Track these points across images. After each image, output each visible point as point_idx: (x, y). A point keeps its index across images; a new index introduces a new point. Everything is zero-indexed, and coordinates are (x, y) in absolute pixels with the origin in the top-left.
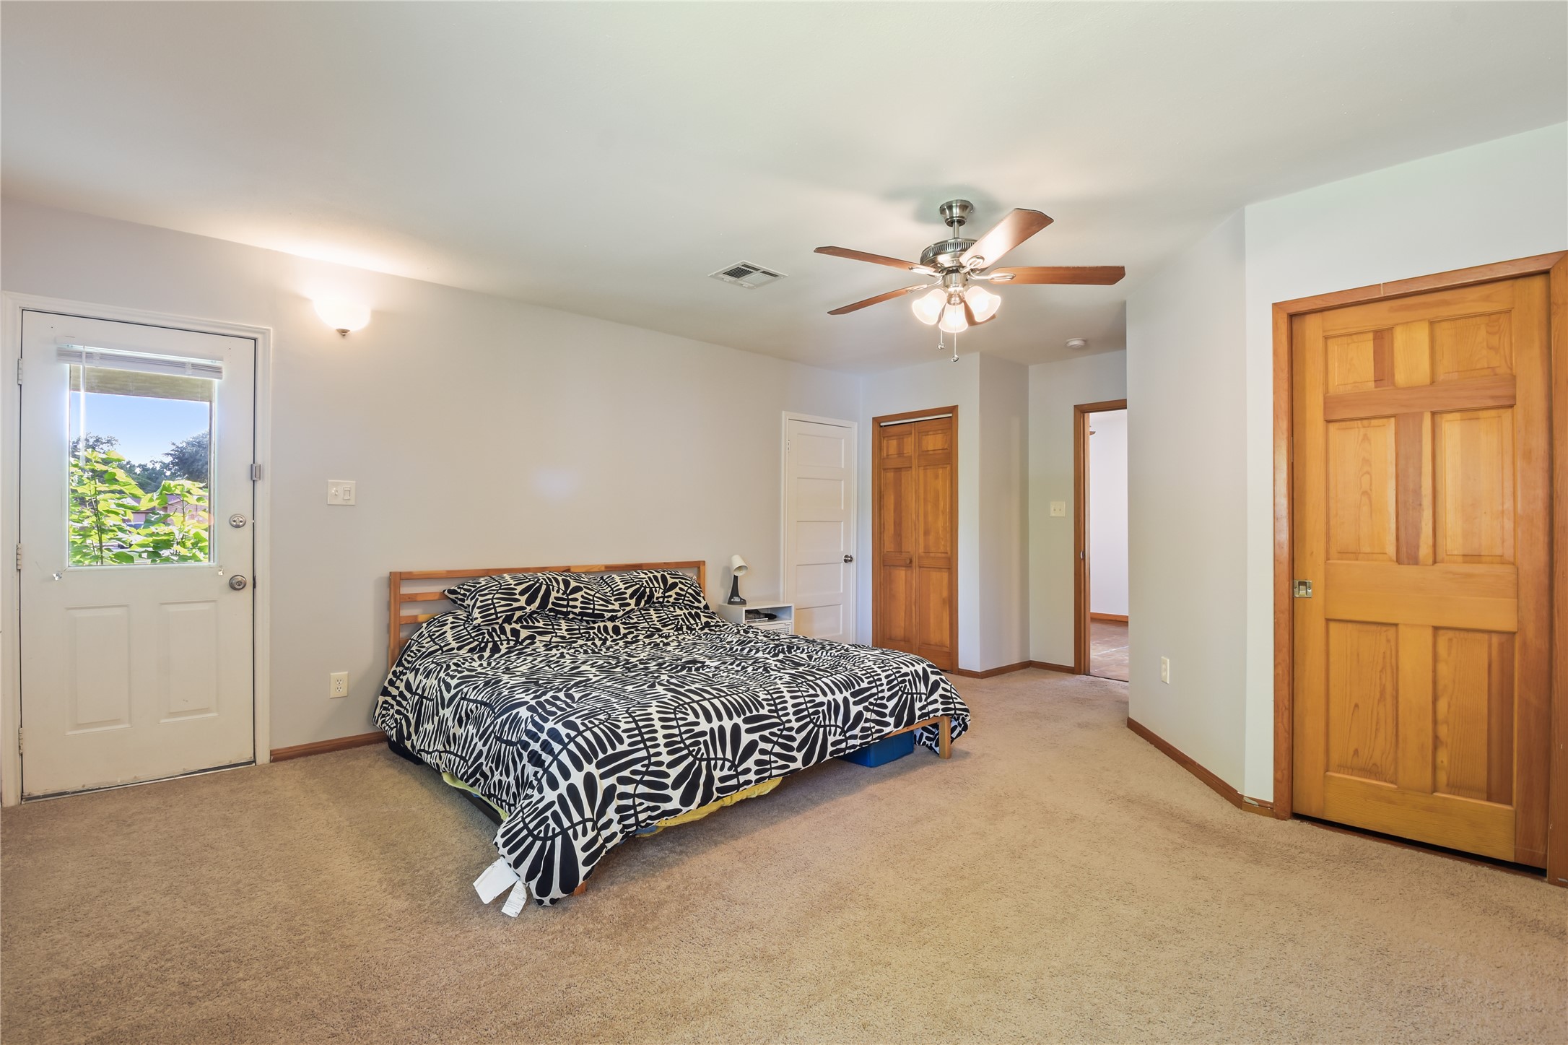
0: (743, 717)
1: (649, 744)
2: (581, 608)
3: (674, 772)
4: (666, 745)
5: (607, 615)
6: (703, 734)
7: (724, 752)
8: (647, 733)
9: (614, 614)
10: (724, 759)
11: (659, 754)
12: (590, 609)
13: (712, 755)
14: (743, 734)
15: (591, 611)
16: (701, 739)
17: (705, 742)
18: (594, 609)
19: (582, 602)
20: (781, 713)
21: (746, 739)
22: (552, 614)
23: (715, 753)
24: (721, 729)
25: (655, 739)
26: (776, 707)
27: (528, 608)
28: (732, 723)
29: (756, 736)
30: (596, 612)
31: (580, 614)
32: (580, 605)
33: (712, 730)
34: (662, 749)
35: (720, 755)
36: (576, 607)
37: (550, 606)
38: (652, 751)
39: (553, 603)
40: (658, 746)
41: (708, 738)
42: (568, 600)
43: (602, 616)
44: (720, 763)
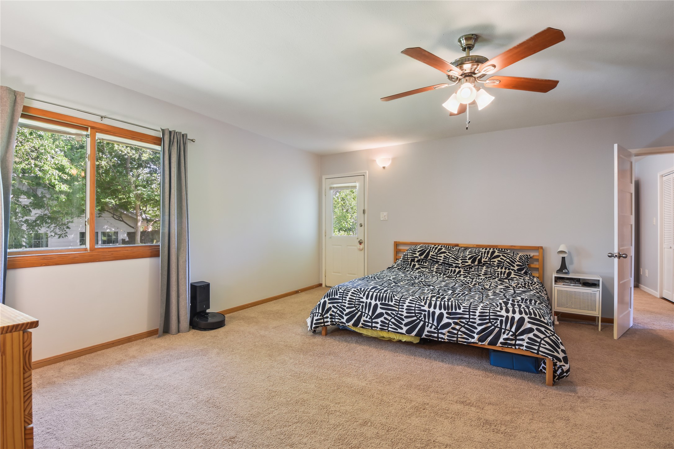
0: (381, 302)
1: (344, 298)
2: (443, 260)
3: (348, 311)
4: (349, 301)
5: (454, 265)
6: (363, 302)
7: (369, 311)
8: (345, 295)
9: (457, 265)
10: (368, 315)
11: (345, 303)
12: (446, 261)
13: (364, 311)
14: (379, 308)
15: (447, 262)
16: (362, 304)
17: (363, 306)
18: (448, 262)
19: (443, 258)
20: (400, 307)
21: (379, 311)
22: (431, 261)
23: (365, 311)
24: (370, 303)
25: (346, 298)
26: (399, 304)
27: (420, 257)
28: (375, 302)
29: (384, 311)
30: (449, 263)
31: (443, 263)
32: (443, 259)
33: (367, 302)
34: (347, 302)
35: (367, 312)
36: (441, 260)
37: (429, 258)
38: (344, 301)
39: (431, 257)
40: (346, 300)
41: (364, 304)
42: (437, 256)
43: (452, 265)
44: (366, 315)
